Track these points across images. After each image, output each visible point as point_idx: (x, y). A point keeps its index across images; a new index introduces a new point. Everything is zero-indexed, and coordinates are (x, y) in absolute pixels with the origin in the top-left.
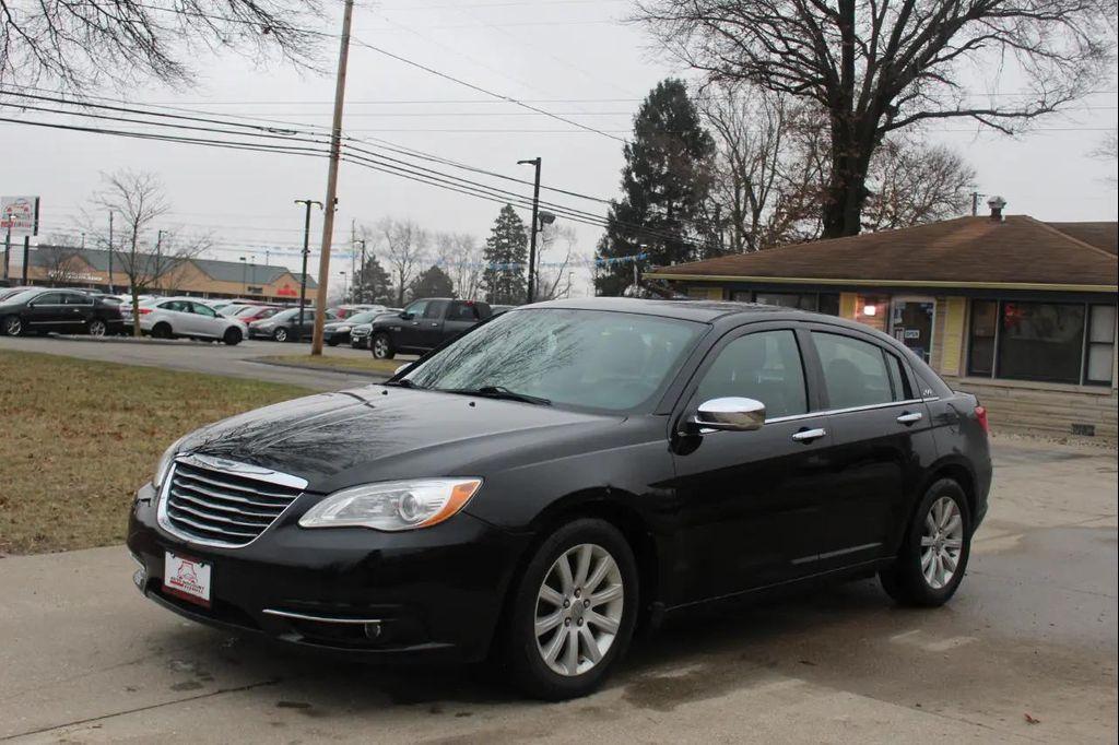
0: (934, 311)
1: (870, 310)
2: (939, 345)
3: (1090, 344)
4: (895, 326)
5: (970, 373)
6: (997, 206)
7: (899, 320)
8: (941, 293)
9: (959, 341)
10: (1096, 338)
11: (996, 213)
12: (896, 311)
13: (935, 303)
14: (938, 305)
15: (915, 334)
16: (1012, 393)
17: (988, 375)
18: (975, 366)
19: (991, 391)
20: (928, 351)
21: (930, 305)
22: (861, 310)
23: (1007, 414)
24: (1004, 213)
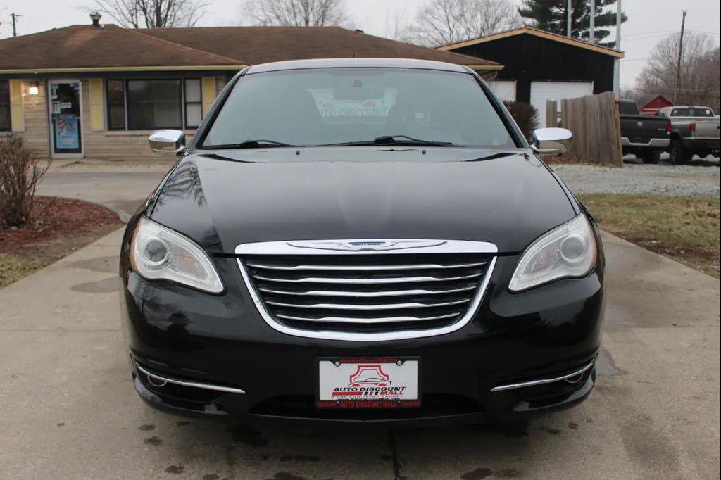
0: (80, 89)
1: (34, 91)
2: (87, 111)
3: (186, 104)
4: (53, 100)
5: (110, 128)
6: (96, 18)
7: (55, 97)
8: (85, 76)
9: (101, 107)
10: (189, 100)
11: (96, 22)
12: (52, 91)
13: (80, 84)
14: (83, 85)
15: (68, 105)
16: (141, 138)
17: (123, 129)
18: (113, 124)
19: (127, 139)
20: (79, 116)
21: (77, 85)
22: (26, 91)
23: (139, 153)
24: (101, 22)
